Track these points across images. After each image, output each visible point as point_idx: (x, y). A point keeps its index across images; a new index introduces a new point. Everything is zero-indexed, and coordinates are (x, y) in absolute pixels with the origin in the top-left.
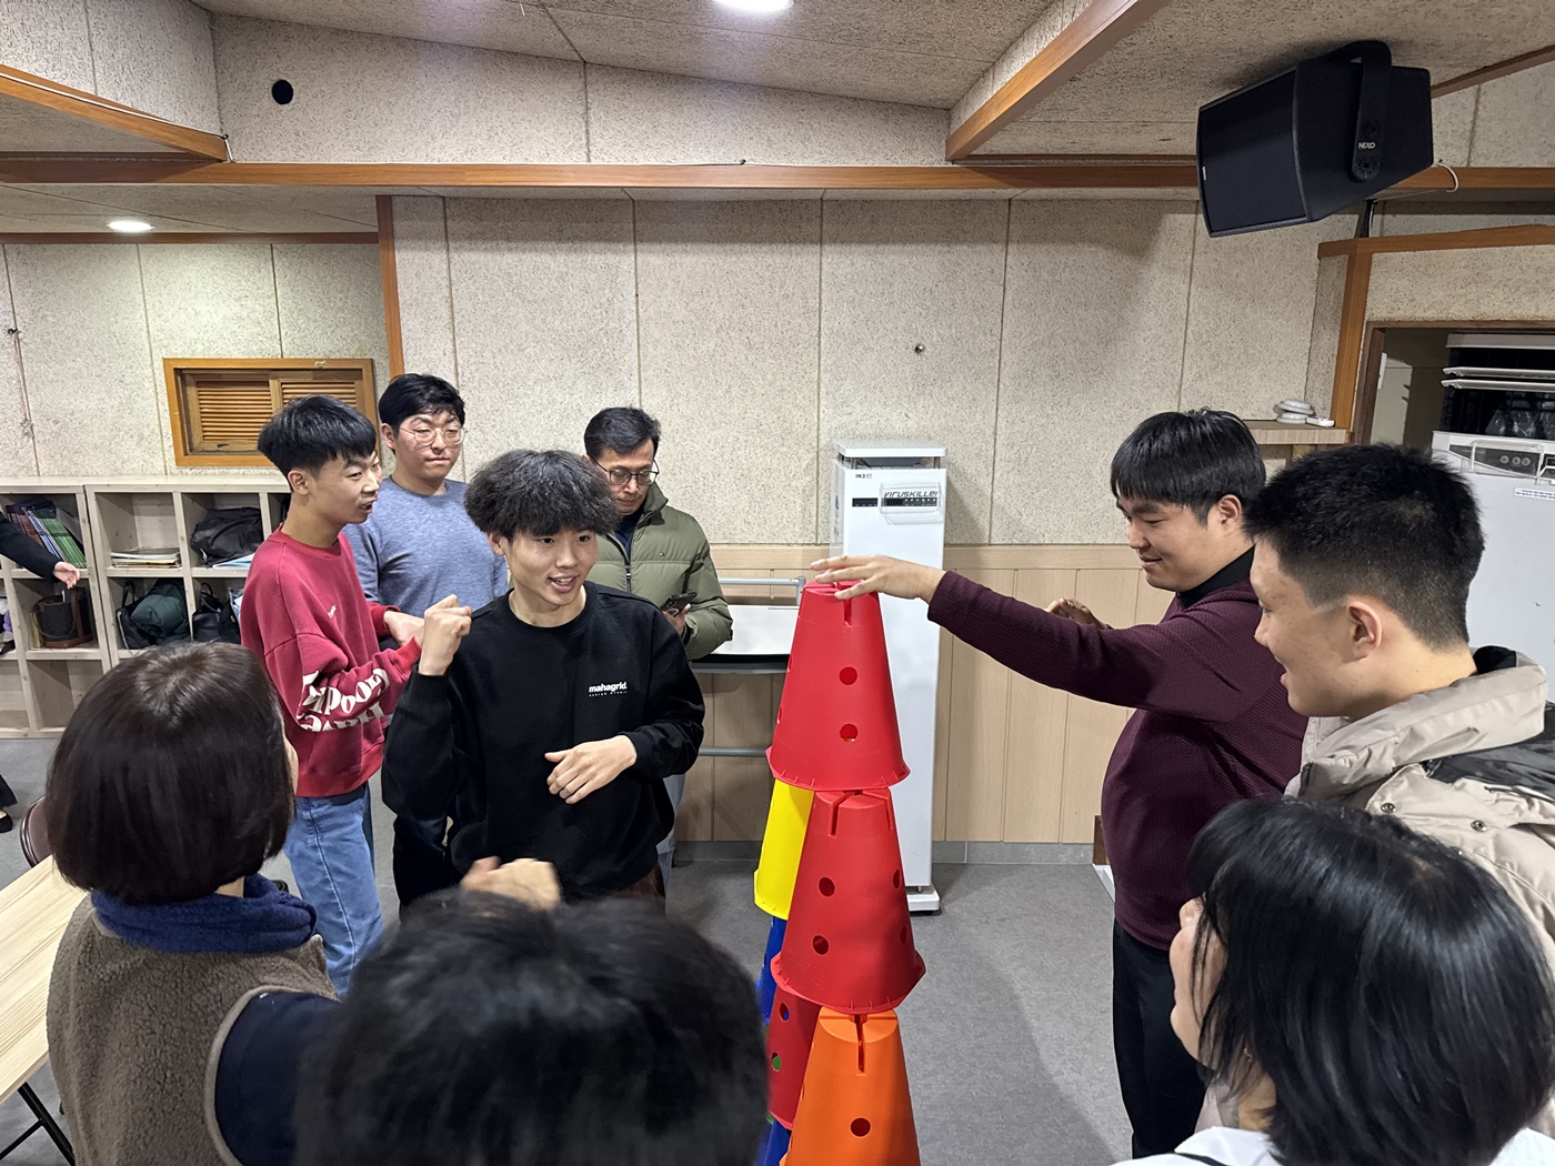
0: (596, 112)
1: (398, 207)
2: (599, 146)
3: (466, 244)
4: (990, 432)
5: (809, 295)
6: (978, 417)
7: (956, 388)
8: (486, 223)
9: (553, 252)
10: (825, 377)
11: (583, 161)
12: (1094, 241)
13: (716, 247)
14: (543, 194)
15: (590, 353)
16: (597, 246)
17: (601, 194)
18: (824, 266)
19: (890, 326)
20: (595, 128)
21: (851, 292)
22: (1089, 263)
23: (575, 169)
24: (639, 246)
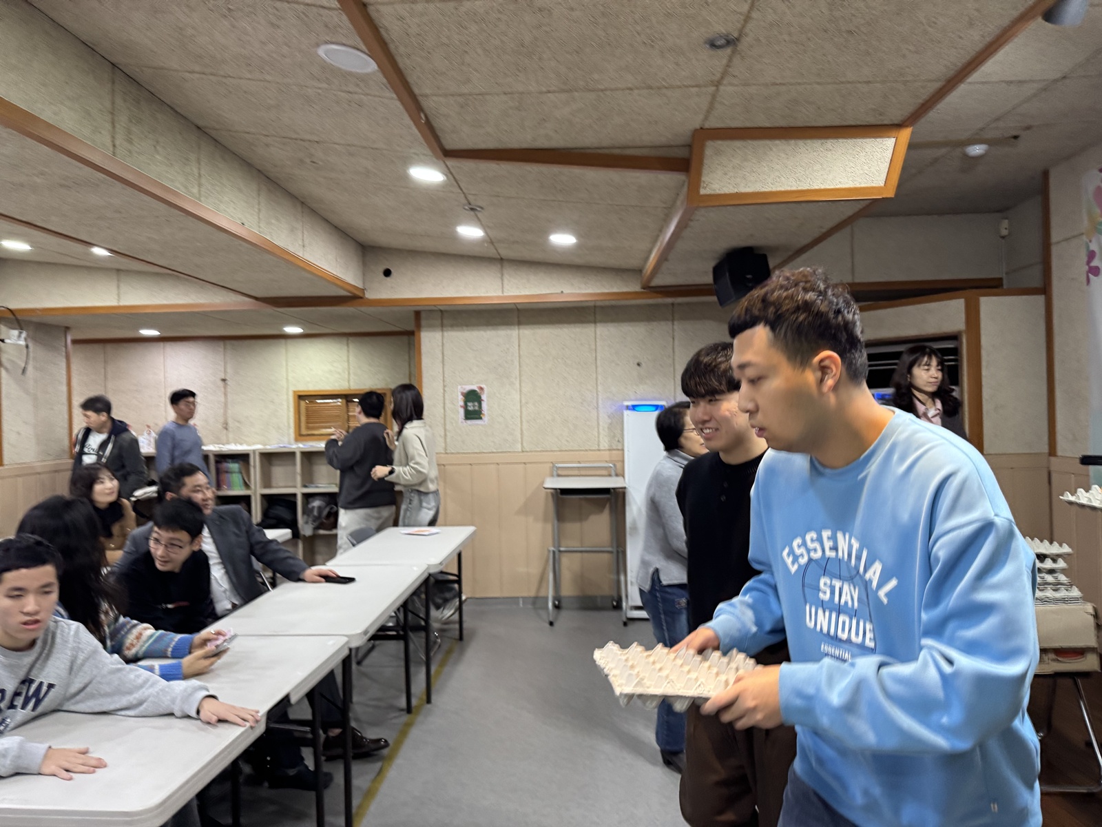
0: (506, 277)
1: (423, 315)
2: (507, 288)
3: (450, 328)
5: (591, 343)
7: (656, 380)
8: (458, 320)
9: (485, 330)
10: (600, 377)
11: (500, 294)
13: (552, 326)
14: (483, 307)
16: (503, 327)
17: (505, 307)
18: (597, 332)
19: (626, 355)
20: (506, 282)
21: (609, 342)
23: (498, 297)
24: (521, 327)
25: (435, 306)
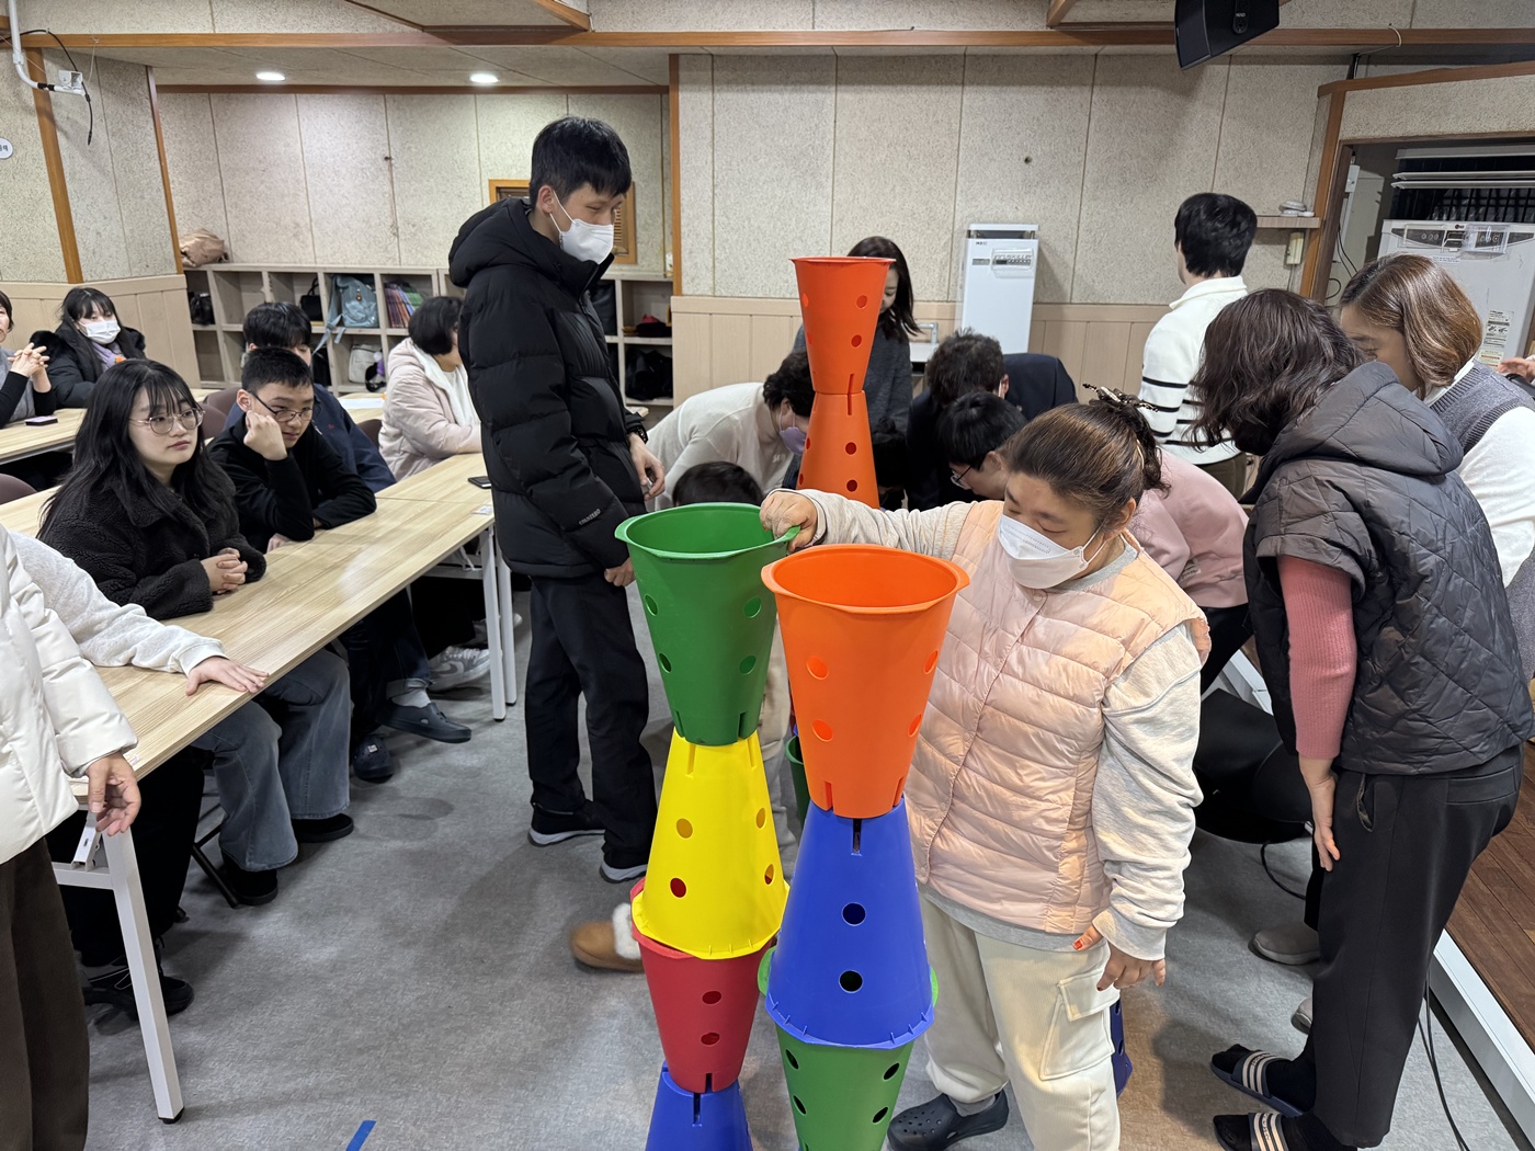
1: (682, 61)
2: (820, 19)
3: (725, 88)
4: (1075, 221)
5: (952, 121)
6: (1068, 209)
7: (1052, 189)
8: (739, 73)
9: (781, 92)
10: (961, 180)
11: (809, 29)
12: (1155, 84)
13: (890, 88)
14: (779, 52)
15: (801, 162)
16: (811, 88)
17: (816, 52)
18: (964, 100)
19: (1008, 144)
20: (818, 7)
21: (983, 119)
22: (1148, 101)
23: (803, 34)
24: (839, 88)
25: (701, 47)
